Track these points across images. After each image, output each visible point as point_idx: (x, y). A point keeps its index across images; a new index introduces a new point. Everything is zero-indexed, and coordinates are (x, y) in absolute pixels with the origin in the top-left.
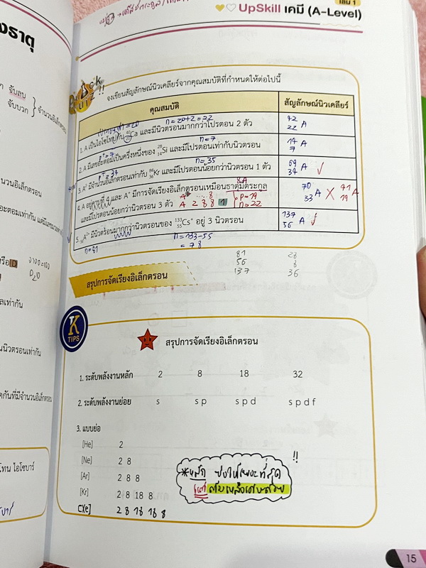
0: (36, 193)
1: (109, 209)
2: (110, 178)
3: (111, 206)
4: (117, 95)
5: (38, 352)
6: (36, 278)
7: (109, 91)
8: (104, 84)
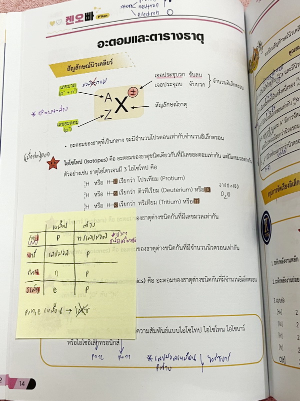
0: (219, 138)
1: (273, 136)
2: (271, 113)
3: (274, 134)
4: (270, 50)
5: (236, 247)
6: (227, 196)
7: (265, 50)
8: (263, 45)
